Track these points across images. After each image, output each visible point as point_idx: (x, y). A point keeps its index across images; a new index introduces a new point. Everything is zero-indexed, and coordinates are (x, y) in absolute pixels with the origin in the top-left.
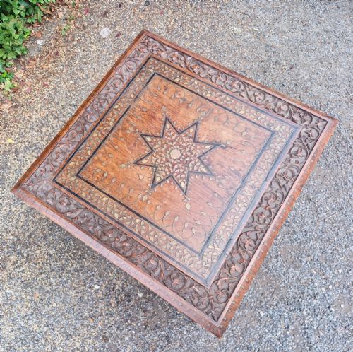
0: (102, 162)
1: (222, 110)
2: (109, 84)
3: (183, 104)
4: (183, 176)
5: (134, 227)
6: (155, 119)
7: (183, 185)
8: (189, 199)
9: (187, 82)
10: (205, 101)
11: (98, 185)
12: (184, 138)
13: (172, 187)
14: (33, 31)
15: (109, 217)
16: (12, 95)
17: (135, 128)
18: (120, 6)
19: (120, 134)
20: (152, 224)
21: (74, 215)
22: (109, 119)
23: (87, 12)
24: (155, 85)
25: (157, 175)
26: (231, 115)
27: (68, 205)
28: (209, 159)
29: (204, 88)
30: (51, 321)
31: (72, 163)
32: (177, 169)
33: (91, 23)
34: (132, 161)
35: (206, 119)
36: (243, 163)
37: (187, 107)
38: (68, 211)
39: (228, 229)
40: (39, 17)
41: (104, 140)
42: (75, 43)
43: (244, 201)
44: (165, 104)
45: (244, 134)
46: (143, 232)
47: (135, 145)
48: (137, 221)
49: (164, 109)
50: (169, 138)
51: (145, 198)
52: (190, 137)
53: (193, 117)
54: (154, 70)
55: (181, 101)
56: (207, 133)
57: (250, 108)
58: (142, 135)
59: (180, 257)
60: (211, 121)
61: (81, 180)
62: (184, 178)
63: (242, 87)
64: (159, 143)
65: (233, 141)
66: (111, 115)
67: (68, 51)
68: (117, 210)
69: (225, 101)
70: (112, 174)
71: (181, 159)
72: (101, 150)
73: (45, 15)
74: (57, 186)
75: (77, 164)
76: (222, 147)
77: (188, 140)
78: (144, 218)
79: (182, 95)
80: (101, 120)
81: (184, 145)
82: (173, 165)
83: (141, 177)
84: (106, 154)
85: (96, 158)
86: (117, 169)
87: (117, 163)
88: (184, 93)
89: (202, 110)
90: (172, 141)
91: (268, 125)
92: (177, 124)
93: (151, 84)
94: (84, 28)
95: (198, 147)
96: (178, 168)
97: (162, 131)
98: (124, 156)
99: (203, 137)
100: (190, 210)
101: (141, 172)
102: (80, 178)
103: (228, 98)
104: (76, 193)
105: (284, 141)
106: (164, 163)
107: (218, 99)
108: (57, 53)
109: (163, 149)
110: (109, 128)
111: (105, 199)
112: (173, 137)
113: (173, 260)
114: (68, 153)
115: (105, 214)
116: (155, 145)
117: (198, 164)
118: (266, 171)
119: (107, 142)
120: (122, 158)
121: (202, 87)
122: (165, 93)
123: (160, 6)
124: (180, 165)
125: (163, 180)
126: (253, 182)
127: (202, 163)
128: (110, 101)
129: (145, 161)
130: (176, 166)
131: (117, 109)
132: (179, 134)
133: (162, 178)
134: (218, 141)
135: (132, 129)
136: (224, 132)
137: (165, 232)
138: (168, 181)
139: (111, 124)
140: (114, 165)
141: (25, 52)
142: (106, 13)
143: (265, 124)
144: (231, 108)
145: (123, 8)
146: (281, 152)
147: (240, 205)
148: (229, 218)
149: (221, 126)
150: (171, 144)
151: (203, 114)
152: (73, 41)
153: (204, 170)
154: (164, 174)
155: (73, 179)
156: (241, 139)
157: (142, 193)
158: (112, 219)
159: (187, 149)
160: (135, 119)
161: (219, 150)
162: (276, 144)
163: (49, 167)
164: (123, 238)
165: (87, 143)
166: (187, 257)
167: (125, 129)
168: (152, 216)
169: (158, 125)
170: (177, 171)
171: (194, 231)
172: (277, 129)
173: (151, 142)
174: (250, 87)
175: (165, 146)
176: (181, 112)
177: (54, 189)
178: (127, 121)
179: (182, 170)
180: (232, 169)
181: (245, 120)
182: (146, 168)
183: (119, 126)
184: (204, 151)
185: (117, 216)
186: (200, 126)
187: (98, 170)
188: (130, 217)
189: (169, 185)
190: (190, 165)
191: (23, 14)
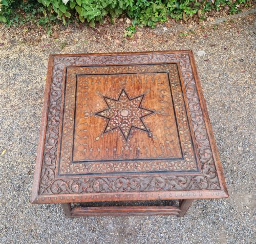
0: (93, 81)
1: (173, 120)
2: (141, 56)
3: (160, 97)
4: (114, 125)
5: (66, 119)
6: (138, 90)
7: (108, 128)
8: (102, 137)
9: (176, 91)
10: (171, 108)
11: (79, 88)
12: (138, 111)
13: (103, 124)
14: (168, 22)
15: (64, 104)
16: (125, 39)
17: (125, 84)
18: (225, 49)
19: (116, 79)
20: (74, 127)
21: (55, 88)
22: (120, 69)
23: (205, 37)
24: (160, 77)
25: (105, 112)
26: (174, 127)
27: (59, 82)
28: (135, 132)
29: (180, 102)
30: (23, 139)
31: (82, 69)
32: (116, 119)
33: (200, 43)
34: (104, 95)
35: (160, 115)
36: (147, 153)
37: (159, 101)
38: (55, 84)
39: (99, 169)
40: (178, 18)
41: (106, 74)
42: (181, 44)
43: (123, 167)
44: (152, 89)
45: (168, 142)
46: (66, 125)
47: (115, 90)
48: (71, 119)
49: (149, 90)
50: (132, 104)
51: (87, 114)
52: (141, 114)
53: (156, 107)
54: (169, 70)
55: (161, 96)
56: (151, 121)
57: (189, 135)
58: (123, 90)
59: (64, 153)
60: (162, 119)
61: (75, 79)
62: (113, 126)
63: (200, 123)
64: (125, 101)
65: (157, 139)
66: (123, 68)
67: (173, 45)
68: (70, 105)
69: (181, 119)
70: (89, 90)
71: (124, 118)
72: (99, 77)
73: (182, 19)
74: (65, 70)
75: (83, 72)
76: (149, 135)
77: (139, 114)
78: (75, 121)
79: (165, 94)
80: (117, 66)
81: (134, 114)
82: (117, 116)
83: (98, 105)
84: (99, 80)
85: (93, 77)
86: (94, 91)
87: (97, 88)
88: (167, 94)
89: (164, 110)
90: (131, 107)
91: (186, 152)
92: (144, 102)
93: (159, 74)
94: (194, 42)
95: (139, 122)
96: (118, 120)
97: (133, 98)
98: (104, 89)
99: (147, 121)
100: (96, 141)
101: (101, 103)
102: (77, 77)
103: (184, 119)
104: (67, 81)
105: (183, 168)
106: (115, 111)
107: (179, 113)
108: (167, 41)
109: (123, 105)
110: (115, 72)
111: (73, 96)
112: (134, 106)
113: (61, 150)
114: (86, 64)
115: (64, 101)
116: (122, 99)
117: (127, 128)
118: (152, 169)
119: (106, 76)
120: (102, 89)
121: (180, 100)
122: (159, 85)
123: (247, 68)
124: (120, 120)
125: (104, 117)
126: (139, 165)
127: (130, 130)
128: (132, 63)
129: (108, 101)
130: (117, 118)
131: (129, 68)
132: (139, 107)
133: (105, 115)
134: (151, 130)
135: (123, 82)
136: (159, 130)
137: (74, 136)
138: (105, 119)
139: (118, 71)
140: (96, 88)
141: (153, 27)
142: (214, 45)
143: (185, 150)
144: (179, 124)
145: (226, 51)
146: (173, 171)
147: (118, 166)
148: (106, 165)
149: (162, 126)
150: (129, 107)
151: (162, 112)
152: (181, 43)
153: (126, 134)
154: (108, 115)
155: (74, 75)
156: (163, 142)
157: (89, 111)
158: (64, 106)
159: (133, 117)
160: (130, 80)
161: (146, 134)
162: (176, 165)
163: (73, 61)
164: (57, 118)
165: (98, 68)
166: (66, 156)
167: (120, 79)
168: (79, 124)
169: (136, 93)
170: (115, 120)
171: (85, 150)
172: (188, 160)
173: (122, 96)
174: (204, 127)
175: (125, 105)
176: (154, 100)
177: (62, 71)
178: (126, 78)
179: (117, 122)
180: (139, 149)
181: (178, 137)
182: (105, 104)
183: (120, 76)
184: (138, 127)
185: (67, 107)
186: (152, 115)
187: (87, 83)
188: (71, 113)
189: (103, 122)
190: (124, 125)
191: (171, 9)
